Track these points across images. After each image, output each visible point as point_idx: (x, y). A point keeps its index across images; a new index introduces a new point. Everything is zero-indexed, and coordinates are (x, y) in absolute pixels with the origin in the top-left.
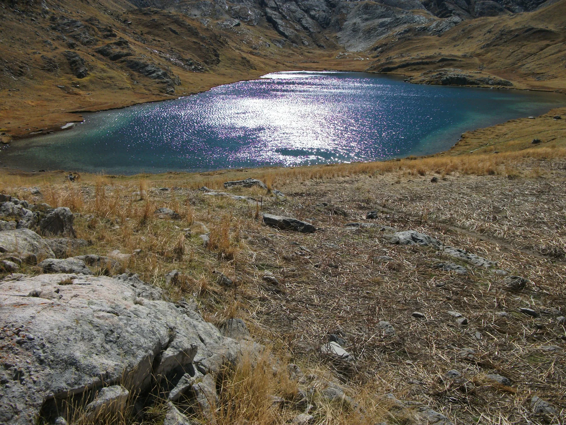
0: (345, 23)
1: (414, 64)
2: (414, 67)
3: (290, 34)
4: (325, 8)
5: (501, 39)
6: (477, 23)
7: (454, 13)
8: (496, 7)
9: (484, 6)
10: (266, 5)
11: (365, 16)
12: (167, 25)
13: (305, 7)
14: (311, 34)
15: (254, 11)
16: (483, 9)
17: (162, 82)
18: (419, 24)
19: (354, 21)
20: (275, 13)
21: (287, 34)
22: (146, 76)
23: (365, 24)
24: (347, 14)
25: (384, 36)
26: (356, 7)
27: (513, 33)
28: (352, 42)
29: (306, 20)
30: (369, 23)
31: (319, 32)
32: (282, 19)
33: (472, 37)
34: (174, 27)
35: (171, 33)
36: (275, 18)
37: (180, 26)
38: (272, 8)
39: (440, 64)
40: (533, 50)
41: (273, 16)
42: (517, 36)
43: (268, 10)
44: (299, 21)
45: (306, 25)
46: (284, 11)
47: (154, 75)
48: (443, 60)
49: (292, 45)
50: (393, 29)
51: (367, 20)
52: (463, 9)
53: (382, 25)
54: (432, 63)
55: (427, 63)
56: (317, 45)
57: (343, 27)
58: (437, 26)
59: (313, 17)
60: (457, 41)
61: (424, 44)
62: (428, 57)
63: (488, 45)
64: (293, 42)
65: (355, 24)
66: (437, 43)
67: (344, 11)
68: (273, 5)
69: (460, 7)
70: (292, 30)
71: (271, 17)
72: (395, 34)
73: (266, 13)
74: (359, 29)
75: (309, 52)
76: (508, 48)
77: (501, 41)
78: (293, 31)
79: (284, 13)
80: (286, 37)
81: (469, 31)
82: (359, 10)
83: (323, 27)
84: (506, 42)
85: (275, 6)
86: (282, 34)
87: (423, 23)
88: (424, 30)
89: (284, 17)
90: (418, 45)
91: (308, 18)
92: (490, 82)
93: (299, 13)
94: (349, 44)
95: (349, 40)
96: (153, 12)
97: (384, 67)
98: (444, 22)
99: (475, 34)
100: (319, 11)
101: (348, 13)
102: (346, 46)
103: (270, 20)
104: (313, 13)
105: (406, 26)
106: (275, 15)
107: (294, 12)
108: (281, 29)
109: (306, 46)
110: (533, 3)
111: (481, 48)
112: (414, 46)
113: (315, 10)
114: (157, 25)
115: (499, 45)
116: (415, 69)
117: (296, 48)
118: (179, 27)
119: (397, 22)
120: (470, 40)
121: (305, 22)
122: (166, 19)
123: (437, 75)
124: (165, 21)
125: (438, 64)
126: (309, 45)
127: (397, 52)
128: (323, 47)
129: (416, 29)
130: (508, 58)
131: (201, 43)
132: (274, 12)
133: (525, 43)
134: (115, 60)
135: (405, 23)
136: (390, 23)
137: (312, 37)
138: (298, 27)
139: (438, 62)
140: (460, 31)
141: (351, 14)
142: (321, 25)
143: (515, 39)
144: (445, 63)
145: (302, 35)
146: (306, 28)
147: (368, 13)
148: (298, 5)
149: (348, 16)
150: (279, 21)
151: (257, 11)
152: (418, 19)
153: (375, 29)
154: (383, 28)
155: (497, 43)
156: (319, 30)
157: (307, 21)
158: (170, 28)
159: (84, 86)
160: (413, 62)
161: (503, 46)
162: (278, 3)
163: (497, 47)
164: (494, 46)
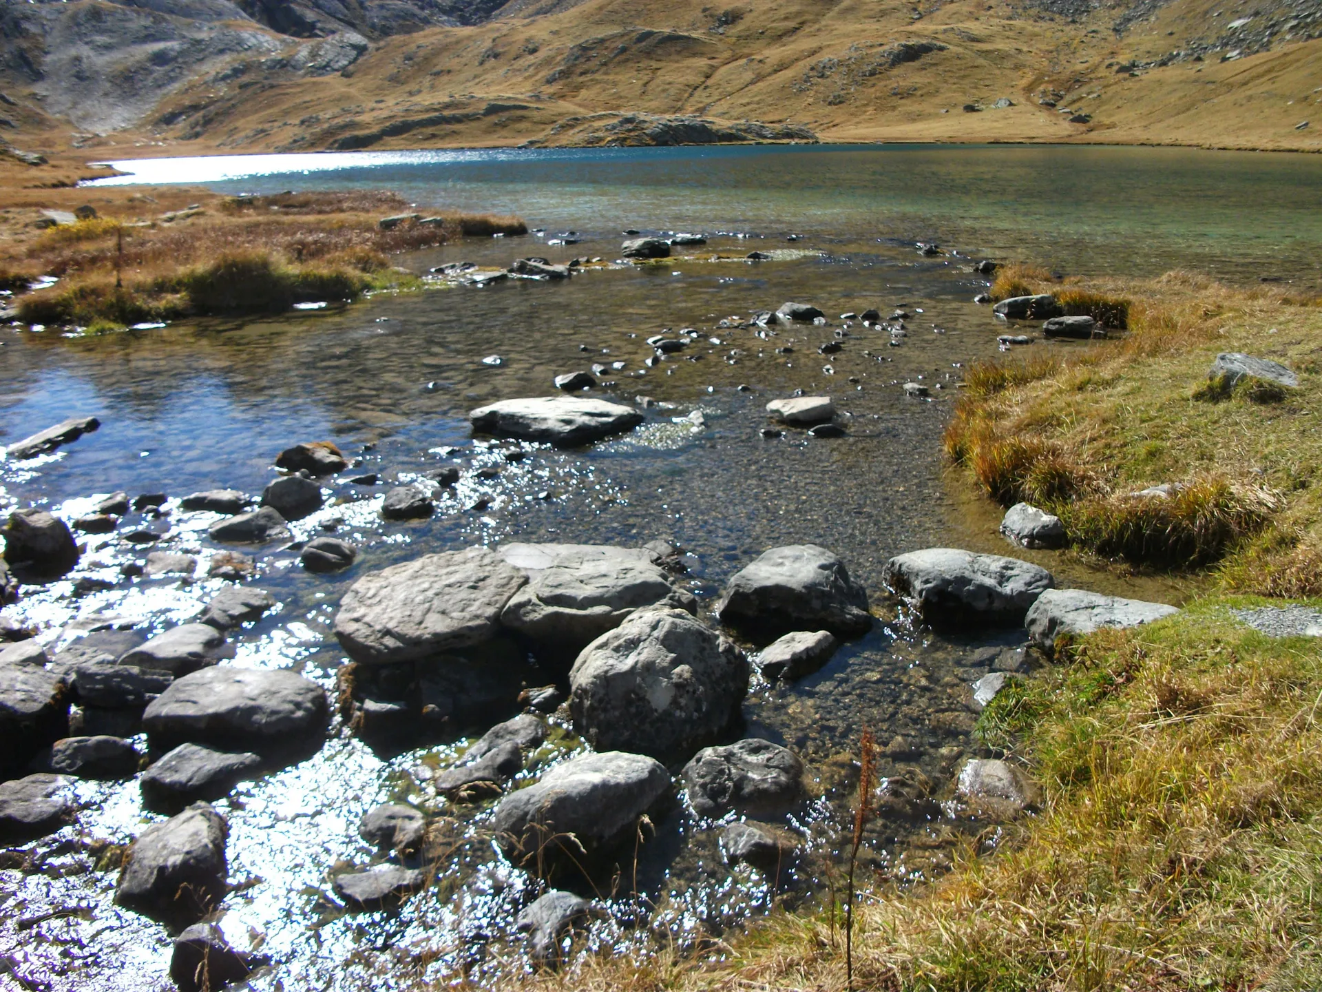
0: (48, 59)
1: (423, 123)
2: (430, 130)
5: (588, 59)
6: (433, 39)
7: (321, 30)
9: (384, 13)
11: (101, 39)
16: (385, 18)
18: (260, 53)
19: (73, 52)
23: (106, 58)
24: (44, 36)
25: (176, 86)
26: (63, 18)
27: (607, 44)
28: (88, 105)
30: (116, 55)
33: (449, 72)
40: (690, 79)
42: (624, 50)
48: (493, 109)
50: (196, 67)
51: (108, 47)
52: (340, 20)
53: (160, 58)
54: (469, 117)
55: (457, 120)
57: (46, 68)
58: (314, 55)
60: (408, 82)
62: (447, 106)
63: (565, 74)
65: (78, 59)
66: (353, 91)
67: (32, 28)
69: (329, 14)
72: (209, 78)
74: (97, 72)
76: (623, 78)
77: (593, 64)
81: (426, 59)
82: (78, 25)
84: (605, 64)
87: (269, 51)
88: (284, 65)
90: (307, 98)
94: (80, 113)
95: (76, 103)
97: (339, 138)
98: (328, 47)
101: (45, 33)
102: (73, 118)
105: (227, 58)
111: (550, 81)
112: (298, 101)
115: (593, 72)
116: (435, 135)
119: (200, 50)
125: (489, 120)
129: (261, 64)
133: (655, 64)
135: (222, 52)
136: (182, 53)
140: (398, 60)
141: (55, 33)
143: (623, 57)
147: (106, 31)
149: (49, 39)
152: (252, 41)
153: (142, 69)
154: (167, 68)
155: (585, 67)
161: (606, 73)
163: (589, 77)
164: (582, 74)
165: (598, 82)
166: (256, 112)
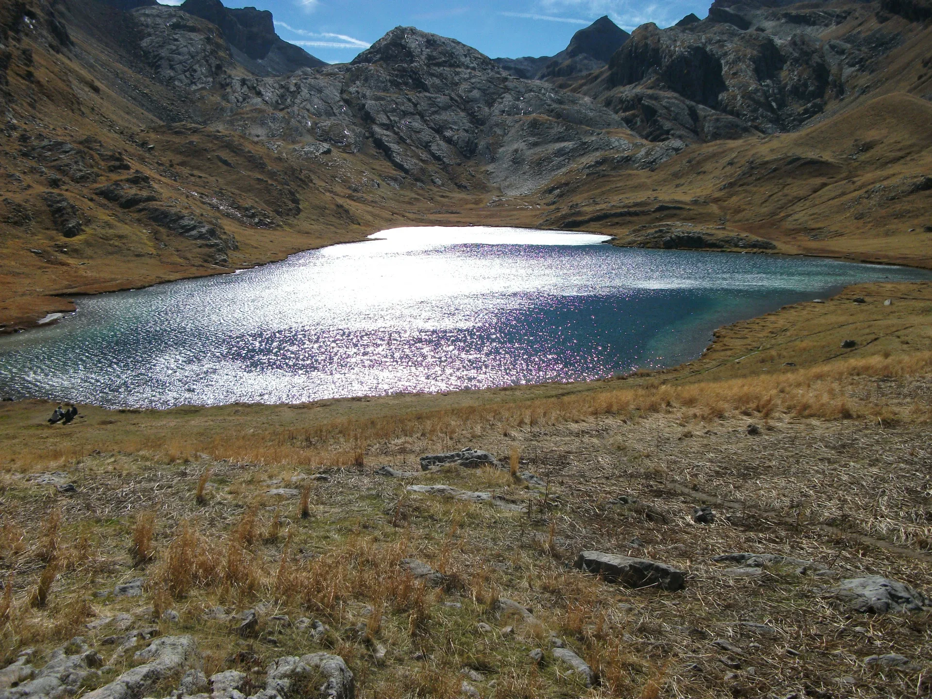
0: (501, 150)
1: (616, 215)
2: (616, 220)
3: (412, 167)
4: (468, 125)
5: (751, 176)
6: (711, 149)
7: (673, 135)
8: (737, 126)
9: (718, 124)
10: (373, 121)
11: (532, 139)
12: (214, 151)
13: (435, 124)
14: (445, 167)
15: (353, 131)
16: (718, 128)
17: (207, 245)
18: (618, 151)
19: (515, 146)
20: (388, 133)
21: (407, 167)
22: (181, 234)
23: (532, 151)
24: (503, 136)
25: (564, 170)
26: (517, 125)
27: (769, 165)
28: (511, 179)
29: (438, 145)
30: (538, 149)
31: (459, 165)
32: (398, 143)
33: (704, 172)
34: (225, 155)
35: (220, 164)
36: (388, 142)
37: (235, 152)
38: (383, 125)
39: (658, 215)
40: (802, 193)
41: (384, 138)
42: (775, 170)
43: (377, 129)
44: (426, 146)
45: (438, 153)
46: (402, 131)
47: (194, 233)
48: (661, 209)
49: (415, 185)
50: (578, 159)
51: (535, 144)
52: (687, 128)
53: (560, 153)
54: (643, 213)
55: (636, 214)
56: (456, 184)
57: (498, 156)
58: (648, 154)
59: (449, 141)
60: (681, 177)
61: (628, 183)
63: (731, 185)
64: (417, 180)
65: (516, 151)
66: (648, 181)
67: (499, 131)
68: (385, 120)
69: (681, 125)
70: (415, 161)
71: (381, 140)
72: (581, 166)
73: (372, 134)
74: (524, 160)
75: (442, 196)
76: (762, 189)
77: (750, 178)
78: (417, 162)
79: (401, 134)
80: (406, 171)
81: (699, 163)
82: (523, 130)
83: (465, 156)
84: (759, 179)
85: (388, 122)
86: (400, 167)
87: (624, 150)
88: (628, 160)
89: (401, 141)
90: (618, 185)
91: (441, 143)
92: (740, 243)
93: (426, 134)
94: (507, 183)
95: (507, 177)
96: (190, 129)
97: (567, 221)
98: (658, 149)
99: (708, 166)
100: (458, 130)
101: (505, 134)
102: (502, 186)
103: (379, 144)
104: (448, 133)
105: (598, 154)
106: (387, 136)
107: (419, 132)
108: (398, 159)
109: (439, 186)
110: (794, 120)
111: (721, 190)
112: (613, 186)
113: (451, 129)
114: (196, 151)
115: (748, 185)
116: (617, 223)
117: (423, 189)
118: (232, 154)
119: (584, 149)
120: (699, 177)
121: (436, 148)
122: (212, 142)
123: (656, 232)
124: (210, 145)
125: (654, 215)
126: (443, 185)
127: (585, 195)
128: (465, 187)
129: (615, 159)
130: (764, 205)
131: (270, 182)
132: (385, 132)
133: (789, 180)
134: (128, 207)
135: (597, 149)
136: (573, 150)
137: (447, 172)
138: (424, 155)
139: (654, 212)
140: (684, 162)
141: (510, 135)
142: (461, 153)
143: (772, 175)
144: (666, 212)
145: (431, 168)
146: (438, 158)
147: (537, 134)
148: (425, 121)
149: (505, 138)
150: (394, 147)
151: (358, 130)
152: (617, 144)
153: (548, 159)
154: (562, 158)
155: (745, 181)
156: (458, 161)
157: (440, 147)
158: (218, 156)
159: (76, 251)
160: (613, 212)
161: (756, 186)
162: (392, 118)
163: (745, 187)
164: (741, 185)
165: (746, 191)
166: (588, 191)
